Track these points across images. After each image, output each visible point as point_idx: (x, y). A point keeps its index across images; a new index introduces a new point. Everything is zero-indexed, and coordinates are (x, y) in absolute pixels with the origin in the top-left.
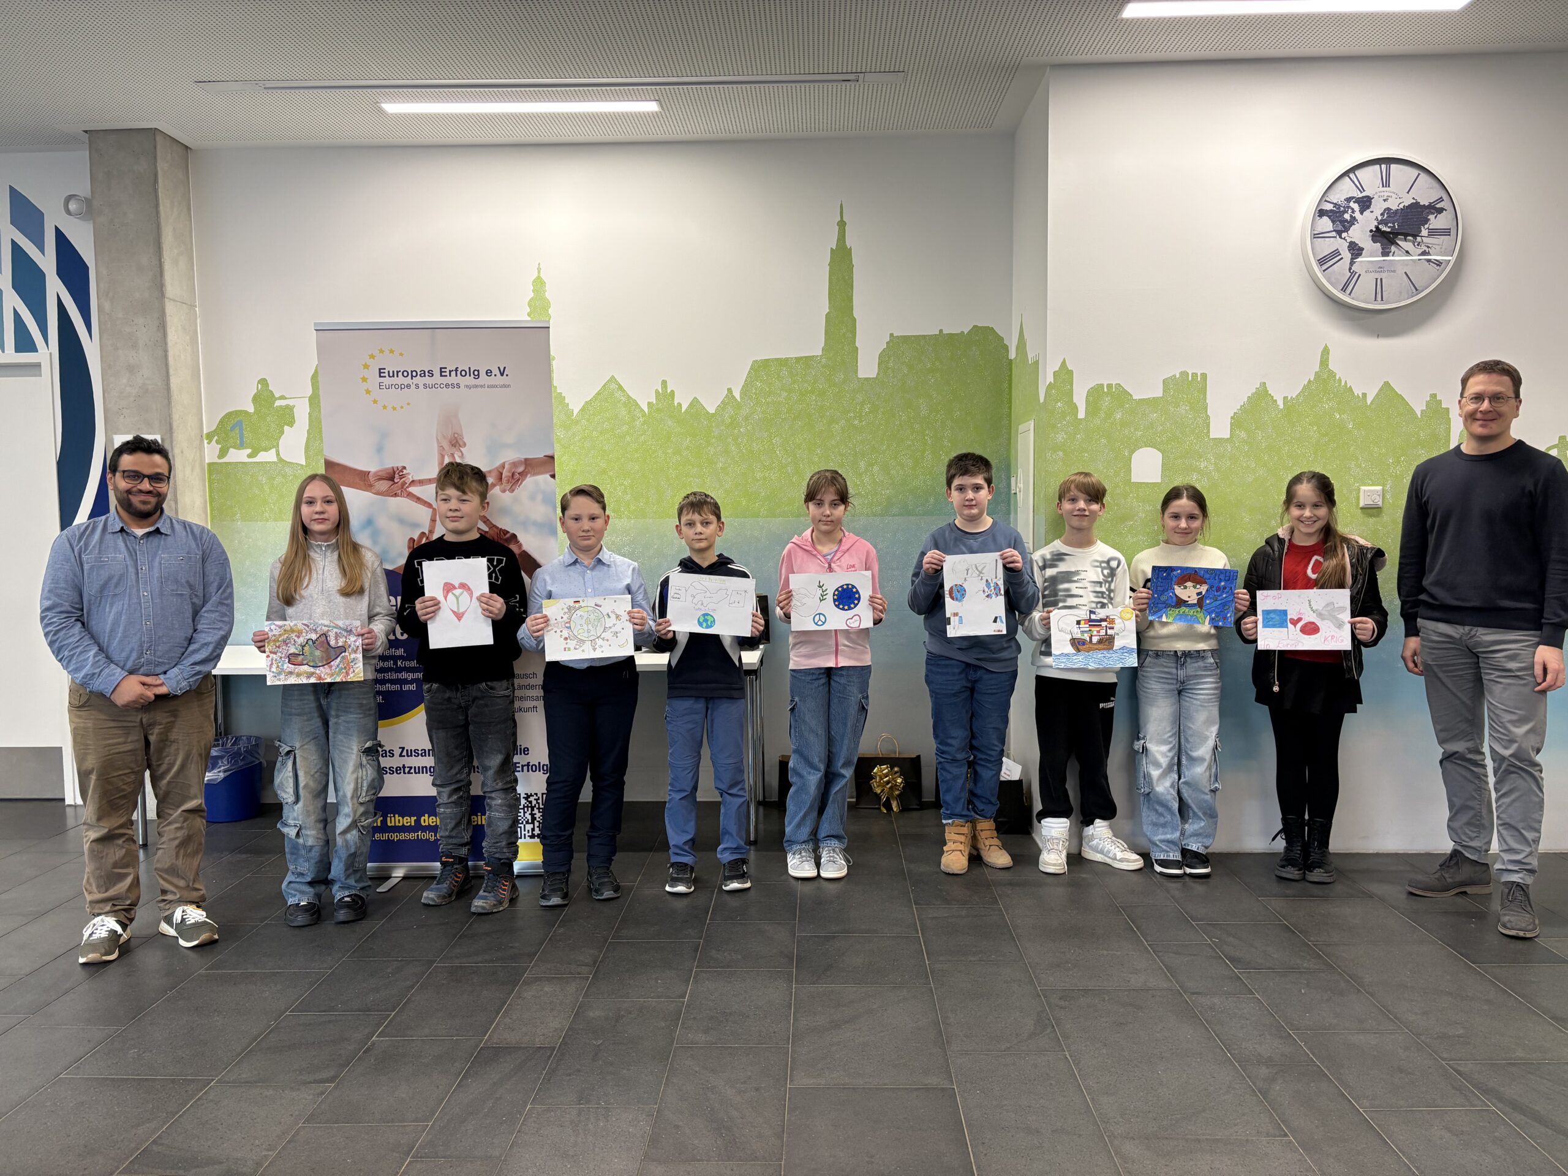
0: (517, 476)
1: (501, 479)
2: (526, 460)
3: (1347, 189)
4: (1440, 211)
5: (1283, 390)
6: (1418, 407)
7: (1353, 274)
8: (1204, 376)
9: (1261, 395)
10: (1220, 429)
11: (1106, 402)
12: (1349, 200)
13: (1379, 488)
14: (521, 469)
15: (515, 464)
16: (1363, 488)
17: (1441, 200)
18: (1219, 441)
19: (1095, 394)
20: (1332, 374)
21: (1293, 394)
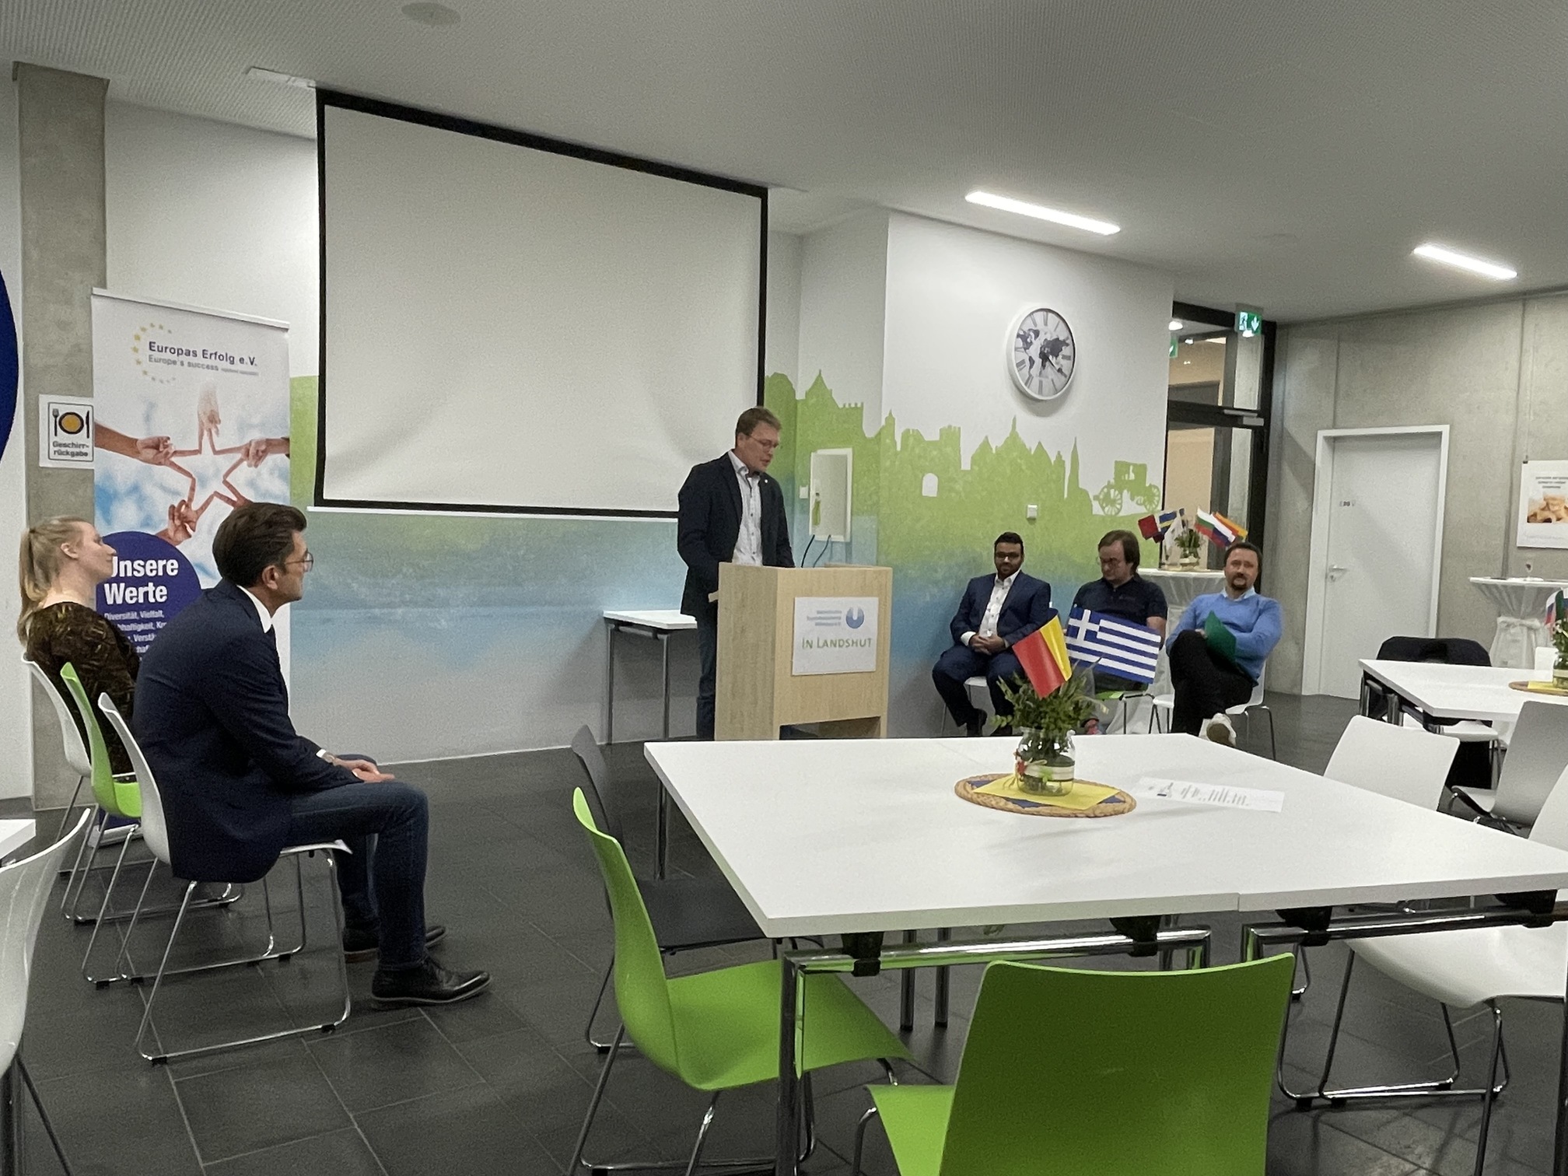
0: (260, 454)
1: (248, 455)
2: (267, 440)
3: (1029, 325)
4: (1067, 345)
5: (996, 443)
6: (1053, 459)
7: (1030, 375)
8: (959, 428)
9: (986, 443)
10: (966, 465)
11: (911, 440)
12: (1029, 330)
13: (1035, 506)
14: (263, 447)
15: (259, 443)
16: (1030, 506)
17: (1068, 338)
18: (965, 472)
19: (906, 435)
20: (1017, 435)
21: (999, 445)
